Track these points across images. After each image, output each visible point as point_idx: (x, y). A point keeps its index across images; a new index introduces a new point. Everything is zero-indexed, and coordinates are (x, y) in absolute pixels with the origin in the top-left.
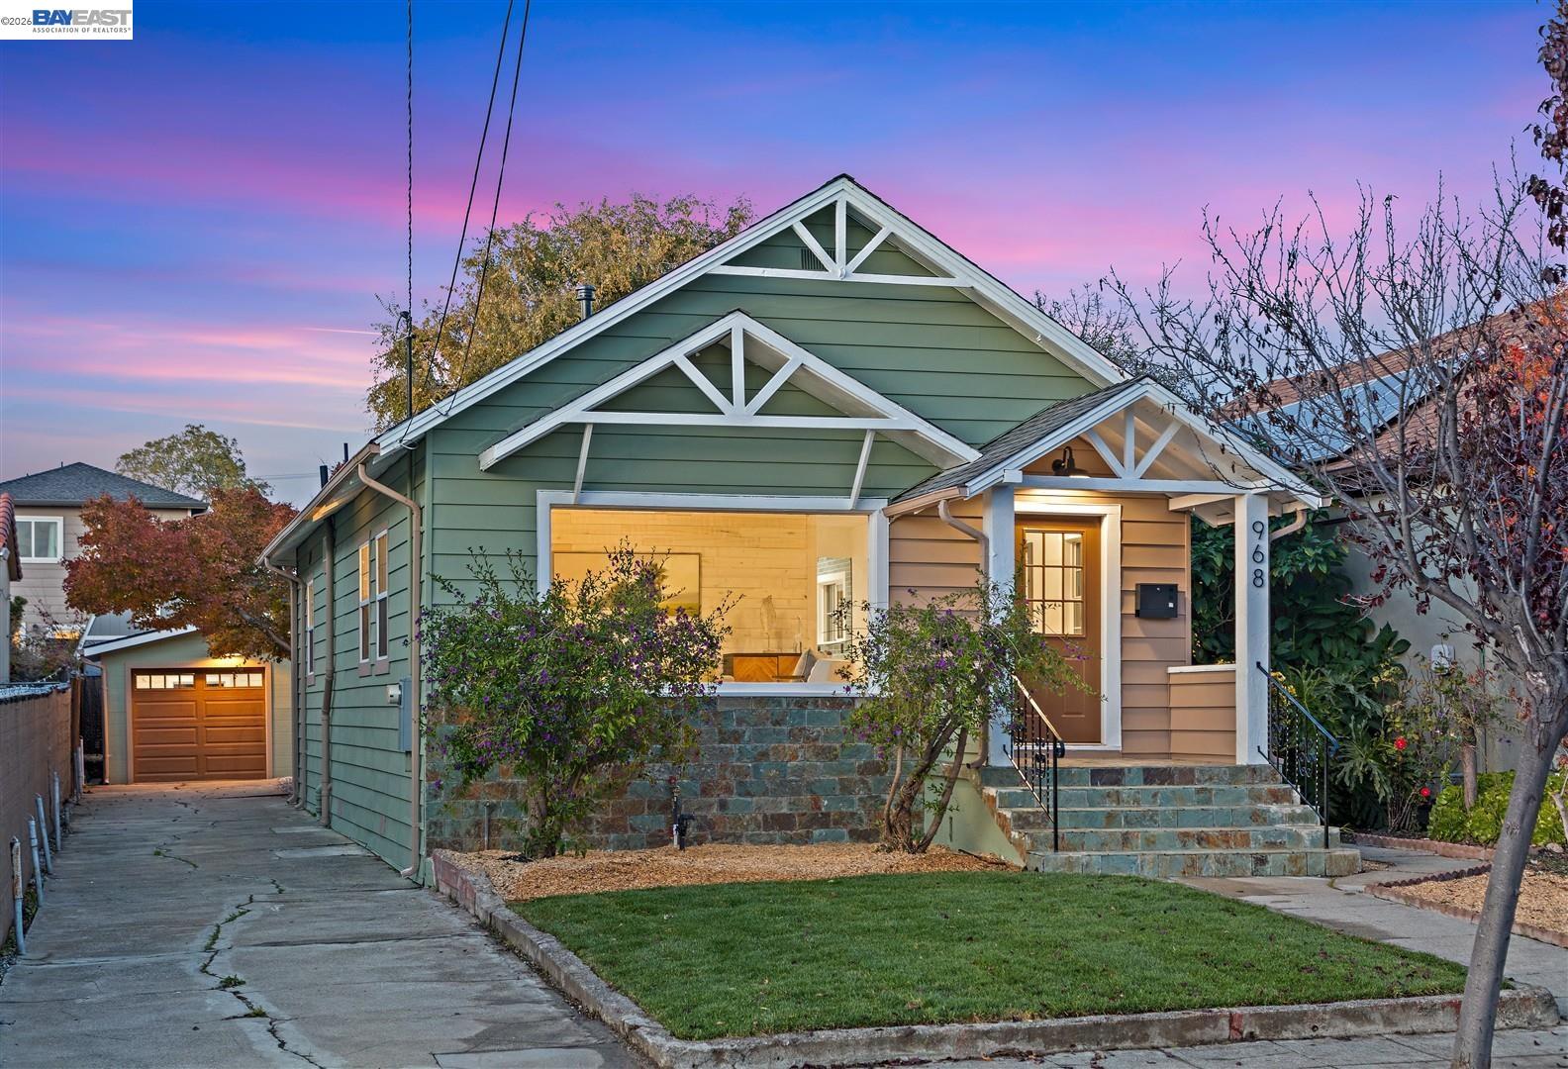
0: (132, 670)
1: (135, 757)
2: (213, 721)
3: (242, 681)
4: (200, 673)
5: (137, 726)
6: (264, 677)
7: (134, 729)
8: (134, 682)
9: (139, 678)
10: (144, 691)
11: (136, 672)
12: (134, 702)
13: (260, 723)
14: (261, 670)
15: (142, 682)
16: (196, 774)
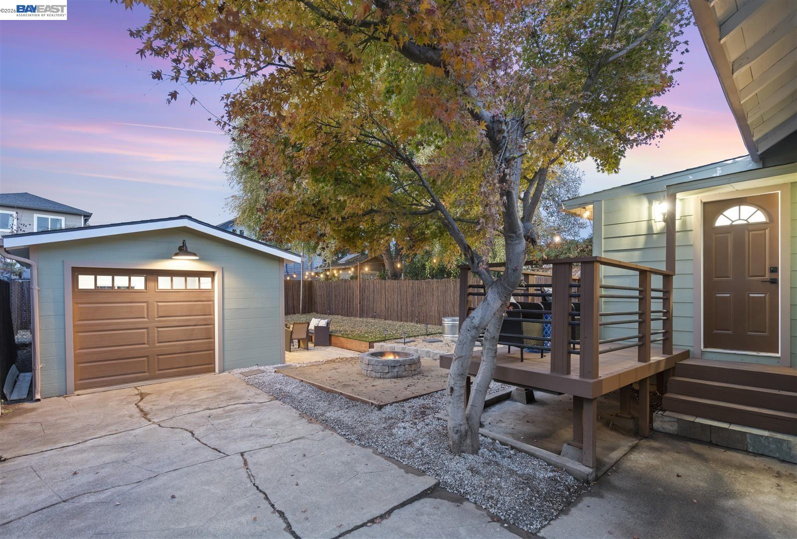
0: (73, 268)
1: (76, 363)
2: (165, 321)
3: (193, 283)
4: (152, 275)
5: (77, 329)
6: (213, 281)
7: (75, 332)
8: (75, 282)
9: (82, 278)
10: (87, 292)
11: (77, 271)
12: (75, 303)
13: (209, 322)
14: (212, 274)
15: (86, 282)
16: (147, 374)
